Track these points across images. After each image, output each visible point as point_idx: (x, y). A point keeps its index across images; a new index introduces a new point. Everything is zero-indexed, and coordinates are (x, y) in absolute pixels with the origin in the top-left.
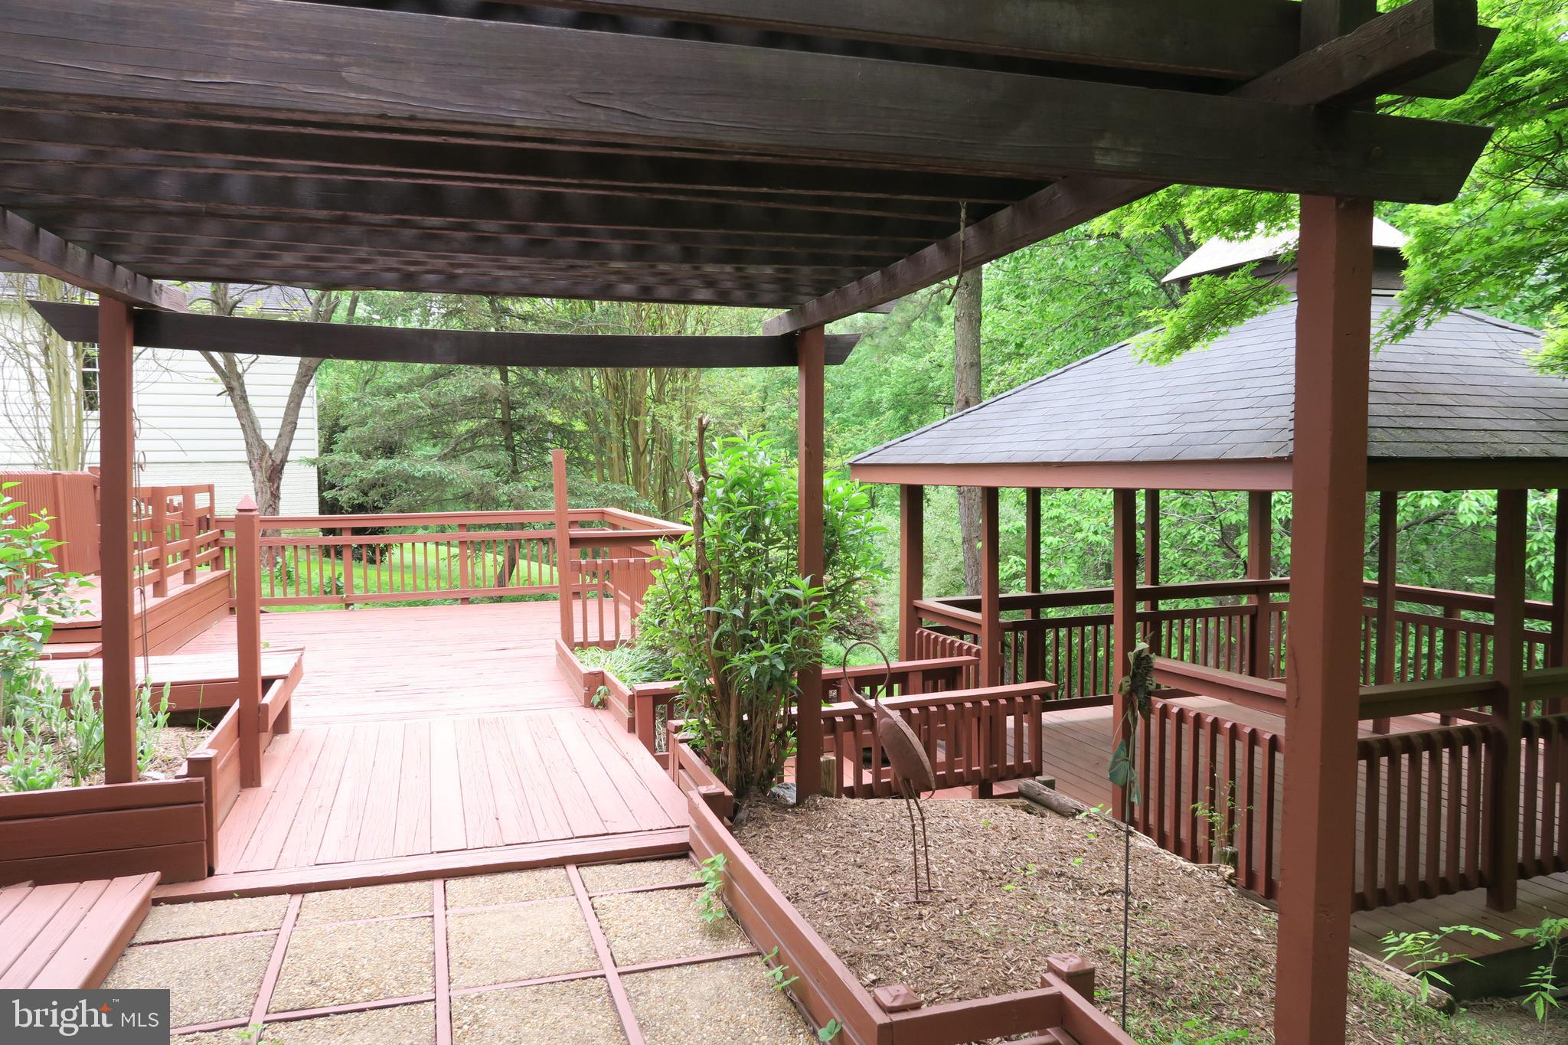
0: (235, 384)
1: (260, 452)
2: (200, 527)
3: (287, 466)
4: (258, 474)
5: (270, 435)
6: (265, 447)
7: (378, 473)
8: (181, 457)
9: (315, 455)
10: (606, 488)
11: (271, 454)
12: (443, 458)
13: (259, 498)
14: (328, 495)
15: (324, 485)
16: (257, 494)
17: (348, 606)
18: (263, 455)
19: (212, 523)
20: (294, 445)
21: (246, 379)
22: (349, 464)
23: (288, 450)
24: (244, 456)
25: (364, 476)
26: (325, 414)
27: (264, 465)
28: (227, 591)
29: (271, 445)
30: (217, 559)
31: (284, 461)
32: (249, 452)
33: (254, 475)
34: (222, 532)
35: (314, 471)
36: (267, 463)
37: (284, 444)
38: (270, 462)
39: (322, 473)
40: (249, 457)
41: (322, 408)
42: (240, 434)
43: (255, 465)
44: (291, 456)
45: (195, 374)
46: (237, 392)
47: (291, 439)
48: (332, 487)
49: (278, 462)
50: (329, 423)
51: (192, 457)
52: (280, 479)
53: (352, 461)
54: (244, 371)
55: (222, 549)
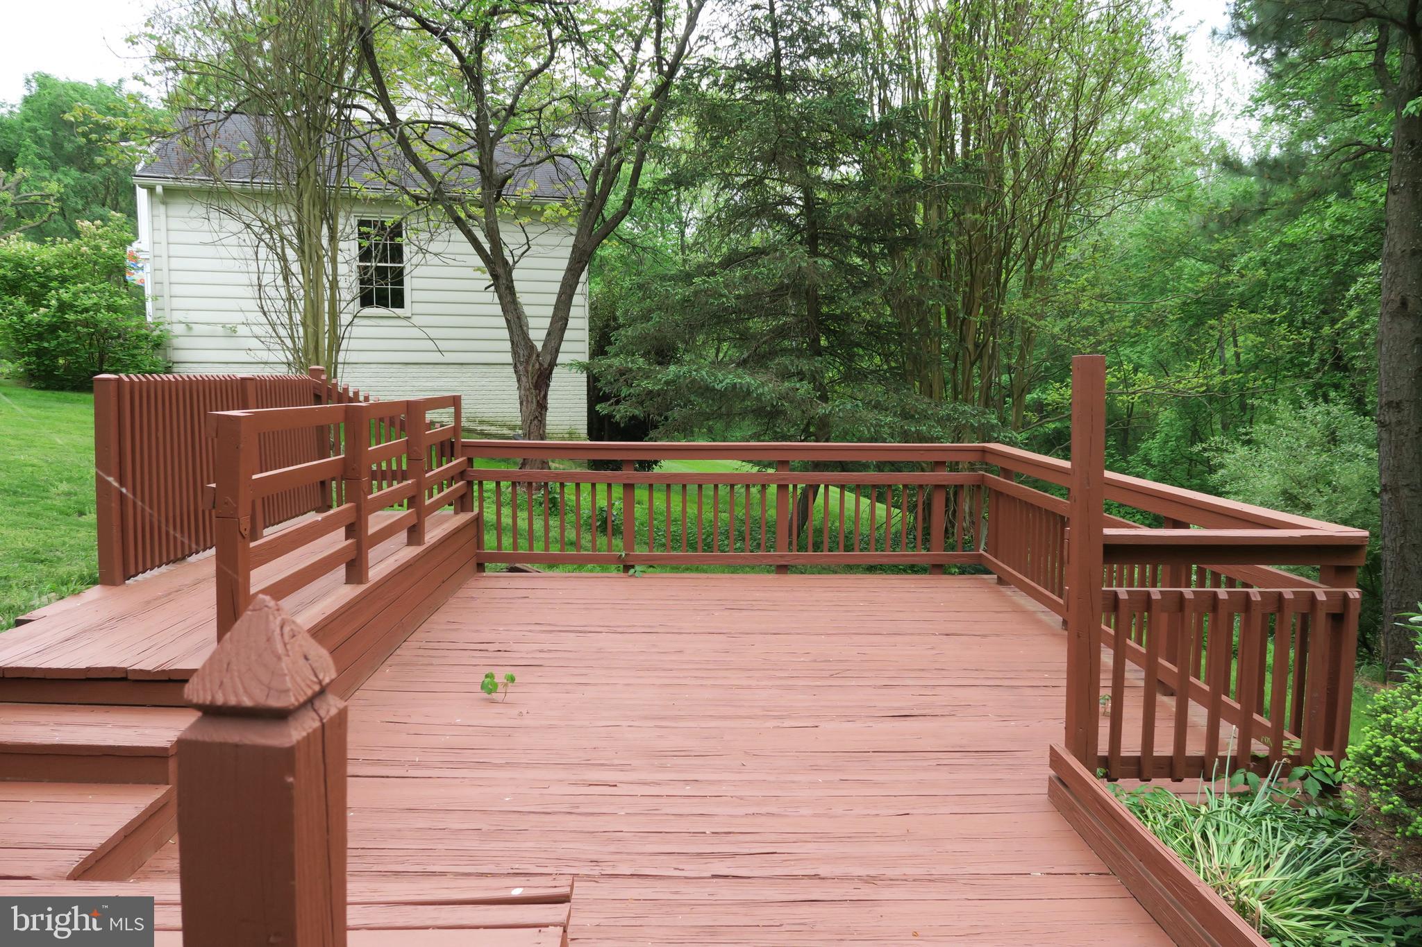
0: (500, 271)
1: (526, 353)
2: (442, 454)
3: (556, 370)
4: (524, 379)
5: (538, 334)
6: (533, 347)
7: (667, 383)
8: (436, 357)
9: (585, 358)
10: (955, 410)
11: (538, 356)
12: (743, 363)
13: (524, 408)
14: (602, 408)
15: (595, 395)
16: (521, 403)
17: (627, 568)
18: (530, 356)
19: (458, 449)
20: (564, 346)
21: (516, 274)
22: (631, 370)
23: (557, 351)
24: (508, 358)
25: (650, 387)
26: (596, 314)
27: (530, 368)
28: (475, 540)
29: (539, 346)
30: (462, 497)
31: (553, 364)
32: (515, 353)
33: (519, 380)
34: (470, 461)
35: (583, 378)
36: (534, 367)
37: (553, 344)
38: (537, 366)
39: (593, 381)
40: (514, 358)
41: (593, 308)
42: (506, 334)
43: (521, 368)
44: (561, 358)
45: (453, 257)
46: (503, 281)
47: (561, 339)
48: (605, 398)
49: (546, 366)
50: (600, 324)
51: (449, 358)
52: (548, 386)
53: (635, 367)
54: (515, 263)
55: (470, 484)
